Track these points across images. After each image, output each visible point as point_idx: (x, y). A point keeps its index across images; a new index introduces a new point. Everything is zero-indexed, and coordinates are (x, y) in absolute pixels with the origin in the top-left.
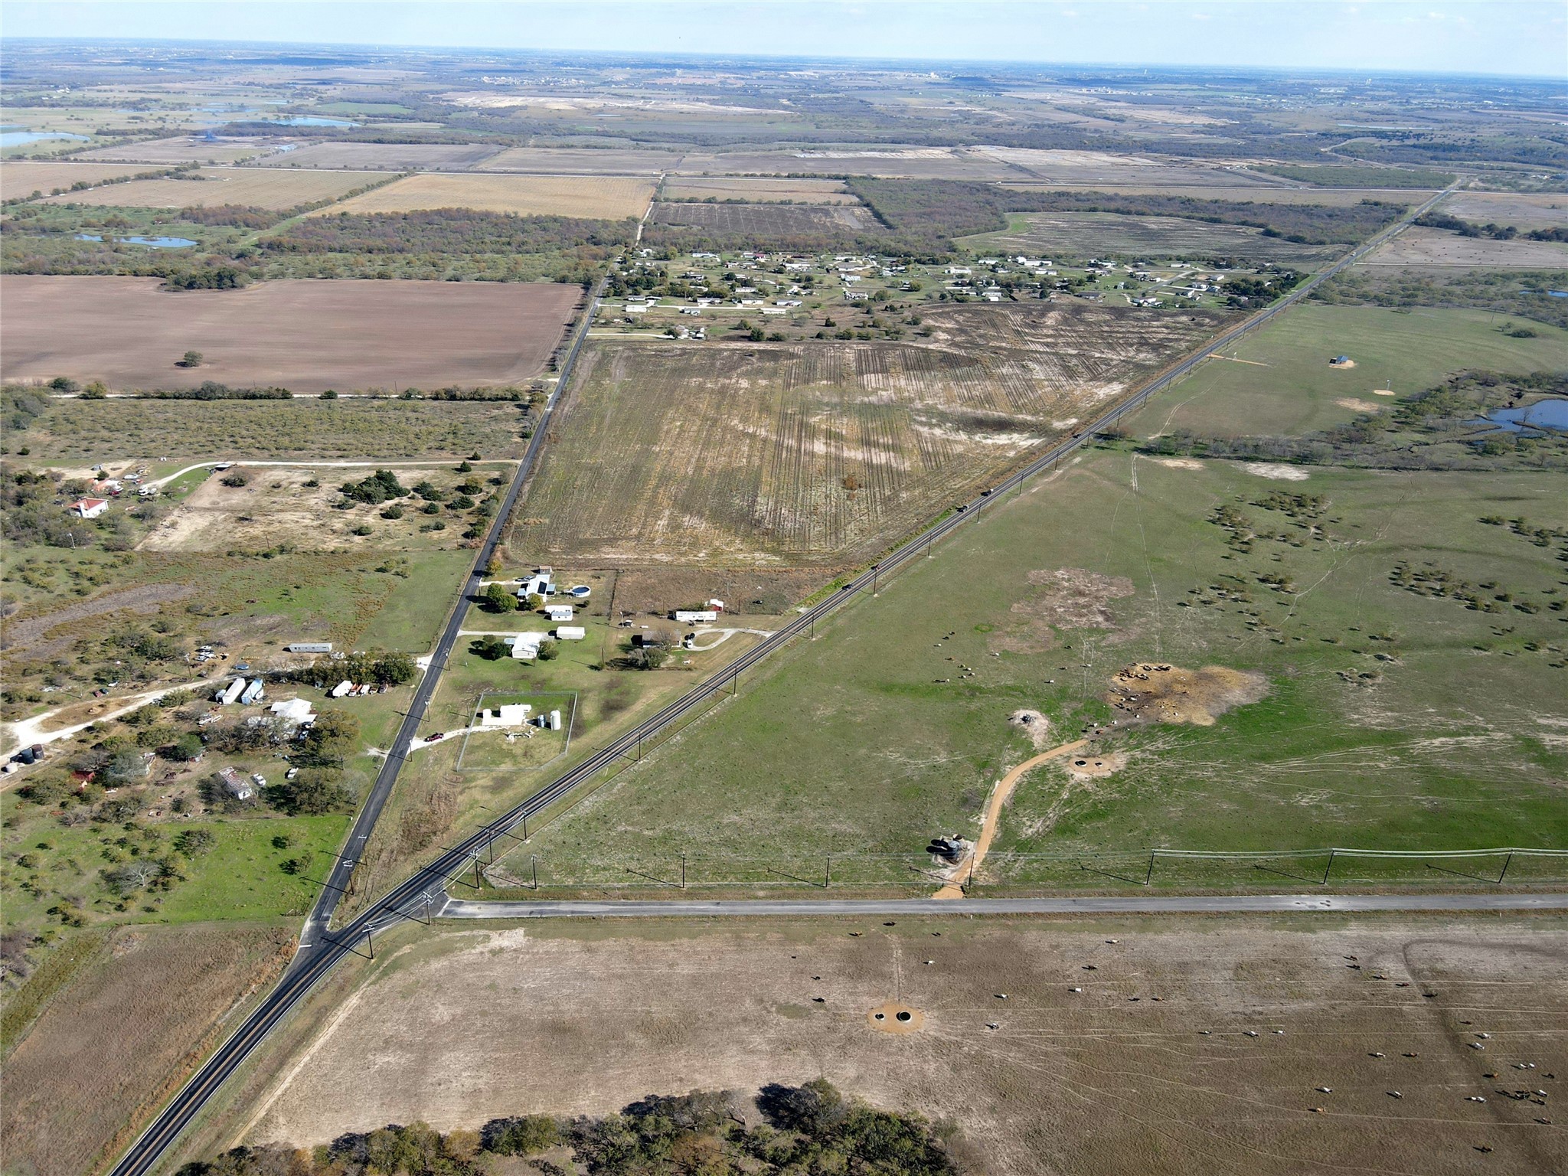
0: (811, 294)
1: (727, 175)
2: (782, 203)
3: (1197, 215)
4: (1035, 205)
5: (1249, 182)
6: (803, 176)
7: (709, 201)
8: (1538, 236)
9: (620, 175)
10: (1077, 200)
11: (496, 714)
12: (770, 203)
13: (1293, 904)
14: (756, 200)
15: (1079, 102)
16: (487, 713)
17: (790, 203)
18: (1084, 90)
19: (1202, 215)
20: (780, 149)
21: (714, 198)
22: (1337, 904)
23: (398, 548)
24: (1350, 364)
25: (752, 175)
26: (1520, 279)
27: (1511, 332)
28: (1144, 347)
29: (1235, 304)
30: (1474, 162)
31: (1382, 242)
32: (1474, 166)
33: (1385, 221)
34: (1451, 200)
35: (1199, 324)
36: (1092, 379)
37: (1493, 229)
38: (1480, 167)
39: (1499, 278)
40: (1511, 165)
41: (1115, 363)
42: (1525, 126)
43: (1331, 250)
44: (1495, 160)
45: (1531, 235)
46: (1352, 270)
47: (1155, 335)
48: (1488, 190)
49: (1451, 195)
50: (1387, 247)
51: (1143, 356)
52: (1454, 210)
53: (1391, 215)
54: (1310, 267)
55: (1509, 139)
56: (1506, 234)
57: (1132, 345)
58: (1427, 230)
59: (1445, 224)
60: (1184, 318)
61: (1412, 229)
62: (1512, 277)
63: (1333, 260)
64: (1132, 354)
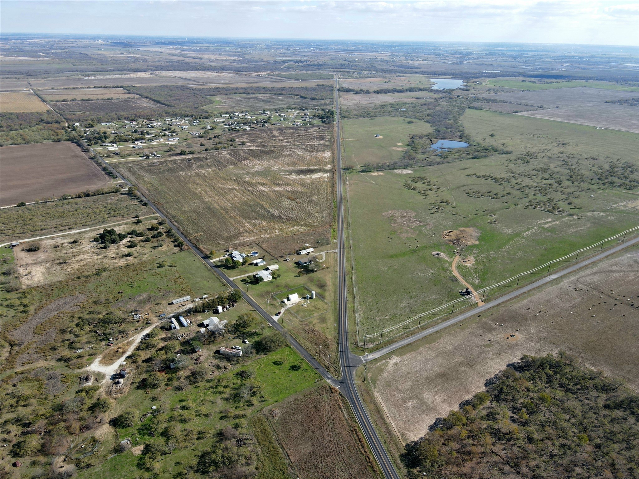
0: (178, 134)
1: (64, 88)
2: (108, 99)
3: (273, 93)
4: (212, 93)
5: (275, 80)
6: (101, 87)
7: (73, 100)
8: (378, 92)
9: (8, 91)
10: (226, 90)
11: (288, 299)
12: (102, 99)
13: (548, 279)
14: (96, 99)
15: (174, 52)
16: (285, 300)
17: (112, 99)
18: (171, 47)
19: (275, 93)
20: (72, 76)
21: (75, 99)
22: (556, 276)
23: (154, 257)
24: (381, 137)
25: (76, 88)
26: (389, 106)
27: (407, 122)
28: (318, 139)
29: (325, 121)
30: (331, 70)
31: (338, 97)
32: (332, 71)
33: (332, 91)
34: (340, 82)
35: (323, 130)
36: (317, 152)
37: (363, 91)
38: (334, 71)
39: (383, 106)
40: (342, 70)
41: (317, 145)
42: (332, 56)
43: (328, 101)
44: (336, 68)
45: (374, 92)
46: (342, 107)
47: (316, 135)
48: (346, 78)
49: (338, 81)
50: (342, 99)
51: (322, 142)
52: (345, 86)
53: (331, 89)
54: (329, 108)
55: (334, 61)
56: (367, 92)
57: (314, 139)
58: (345, 93)
59: (349, 90)
60: (316, 128)
61: (341, 93)
62: (386, 105)
63: (332, 104)
64: (318, 142)
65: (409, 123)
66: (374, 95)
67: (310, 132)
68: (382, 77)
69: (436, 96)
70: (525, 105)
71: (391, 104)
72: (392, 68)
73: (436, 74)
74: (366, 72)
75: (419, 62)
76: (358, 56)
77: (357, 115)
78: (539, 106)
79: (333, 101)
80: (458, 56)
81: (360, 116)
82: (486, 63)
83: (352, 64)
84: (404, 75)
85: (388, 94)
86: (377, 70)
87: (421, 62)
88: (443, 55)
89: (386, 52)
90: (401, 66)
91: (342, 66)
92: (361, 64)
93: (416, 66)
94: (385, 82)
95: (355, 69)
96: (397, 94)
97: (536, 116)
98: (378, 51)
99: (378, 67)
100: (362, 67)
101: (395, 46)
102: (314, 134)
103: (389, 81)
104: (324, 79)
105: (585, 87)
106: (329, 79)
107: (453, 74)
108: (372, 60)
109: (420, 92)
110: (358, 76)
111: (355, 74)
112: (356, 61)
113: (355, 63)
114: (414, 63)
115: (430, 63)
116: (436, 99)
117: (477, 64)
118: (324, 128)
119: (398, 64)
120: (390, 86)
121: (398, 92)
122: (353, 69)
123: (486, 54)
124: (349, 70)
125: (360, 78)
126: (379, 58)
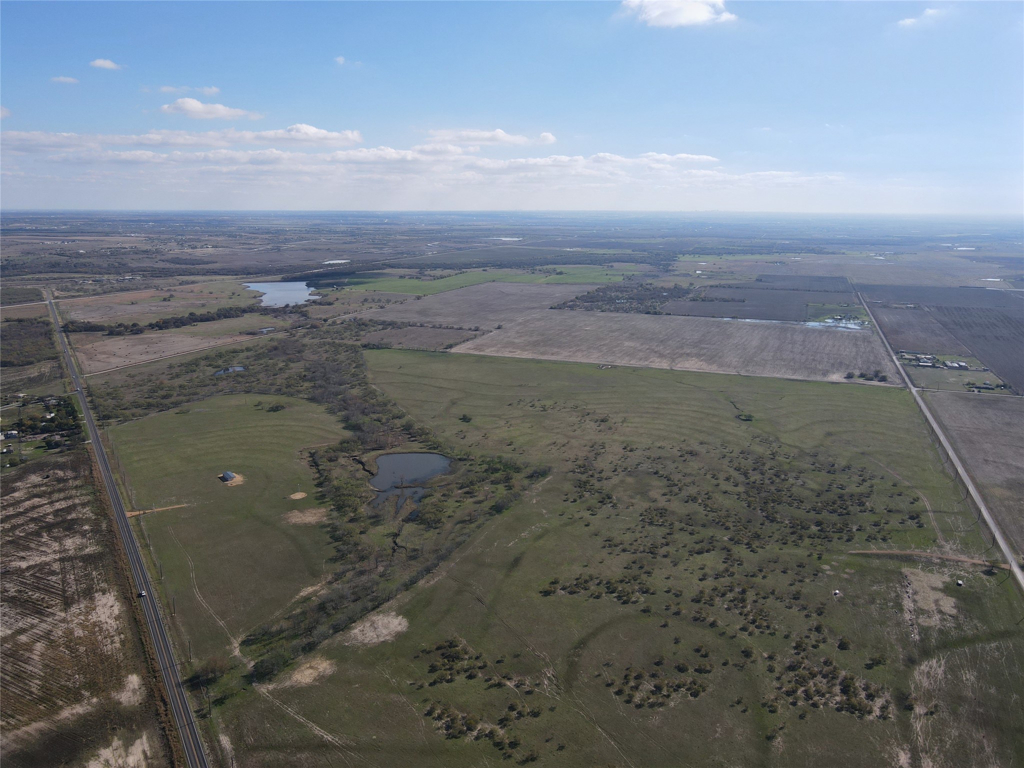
8: (159, 326)
24: (237, 479)
26: (203, 363)
27: (267, 407)
28: (56, 532)
29: (57, 445)
30: (30, 276)
31: (70, 352)
32: (33, 279)
33: (48, 334)
34: (63, 308)
35: (60, 480)
36: (67, 603)
37: (126, 327)
38: (38, 280)
39: (191, 365)
40: (56, 275)
41: (56, 567)
42: (25, 247)
43: (46, 368)
44: (40, 272)
45: (152, 326)
46: (91, 383)
47: (42, 511)
48: (73, 297)
49: (57, 304)
50: (81, 357)
51: (71, 543)
52: (79, 316)
53: (42, 329)
54: (55, 390)
55: (31, 257)
56: (135, 330)
57: (38, 534)
58: (82, 335)
59: (90, 328)
60: (35, 479)
61: (73, 337)
62: (196, 362)
63: (61, 377)
64: (56, 546)
65: (275, 409)
66: (154, 335)
67: (18, 502)
68: (150, 287)
69: (280, 322)
70: (447, 328)
71: (207, 358)
72: (161, 265)
73: (249, 274)
74: (111, 277)
75: (205, 251)
76: (82, 245)
77: (138, 406)
78: (473, 328)
79: (60, 367)
80: (267, 236)
81: (149, 406)
82: (319, 247)
83: (75, 261)
84: (192, 278)
85: (183, 329)
86: (133, 271)
87: (210, 250)
88: (241, 236)
89: (135, 233)
90: (176, 261)
91: (53, 267)
92: (94, 261)
93: (206, 260)
94: (165, 300)
95: (86, 273)
96: (201, 327)
97: (488, 352)
98: (119, 233)
99: (134, 265)
100: (99, 266)
101: (147, 221)
102: (34, 508)
103: (172, 296)
104: (20, 302)
105: (494, 281)
106: (32, 301)
107: (280, 271)
108: (115, 253)
109: (246, 315)
110: (99, 290)
111: (89, 285)
112: (81, 255)
113: (82, 260)
114: (199, 252)
115: (227, 251)
116: (286, 330)
117: (305, 250)
118: (60, 473)
119: (169, 257)
120: (178, 308)
121: (202, 321)
122: (81, 272)
123: (308, 232)
124: (73, 275)
125: (105, 293)
126: (127, 246)
